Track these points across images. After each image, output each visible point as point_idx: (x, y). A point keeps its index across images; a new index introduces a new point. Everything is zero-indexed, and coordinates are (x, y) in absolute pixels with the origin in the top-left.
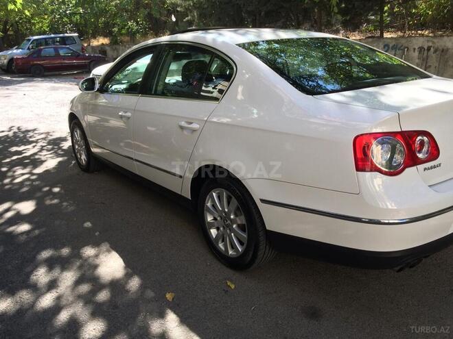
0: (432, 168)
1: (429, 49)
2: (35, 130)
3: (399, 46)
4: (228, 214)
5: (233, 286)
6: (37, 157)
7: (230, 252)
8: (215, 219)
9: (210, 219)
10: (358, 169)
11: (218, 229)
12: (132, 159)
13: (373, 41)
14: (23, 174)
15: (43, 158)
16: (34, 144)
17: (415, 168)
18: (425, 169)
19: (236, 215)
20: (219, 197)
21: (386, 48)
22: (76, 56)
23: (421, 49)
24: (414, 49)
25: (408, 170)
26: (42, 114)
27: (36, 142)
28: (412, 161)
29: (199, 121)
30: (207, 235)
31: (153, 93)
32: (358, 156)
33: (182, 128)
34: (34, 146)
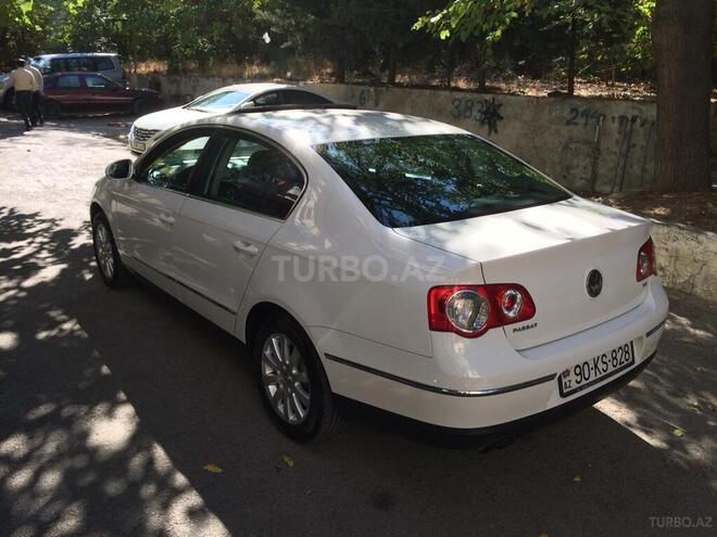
0: (524, 328)
1: (634, 120)
2: (36, 214)
3: (593, 111)
4: (289, 369)
5: (291, 464)
6: (32, 260)
7: (291, 418)
8: (274, 372)
9: (268, 371)
10: (432, 328)
11: (278, 385)
12: (174, 280)
13: (554, 102)
14: (7, 289)
15: (41, 263)
16: (30, 240)
17: (501, 329)
18: (515, 330)
19: (299, 370)
20: (279, 345)
21: (574, 114)
22: (112, 89)
23: (623, 118)
24: (613, 118)
25: (491, 331)
26: (54, 186)
27: (34, 235)
28: (498, 320)
29: (257, 243)
30: (264, 393)
31: (205, 192)
32: (433, 312)
33: (237, 249)
34: (30, 243)
